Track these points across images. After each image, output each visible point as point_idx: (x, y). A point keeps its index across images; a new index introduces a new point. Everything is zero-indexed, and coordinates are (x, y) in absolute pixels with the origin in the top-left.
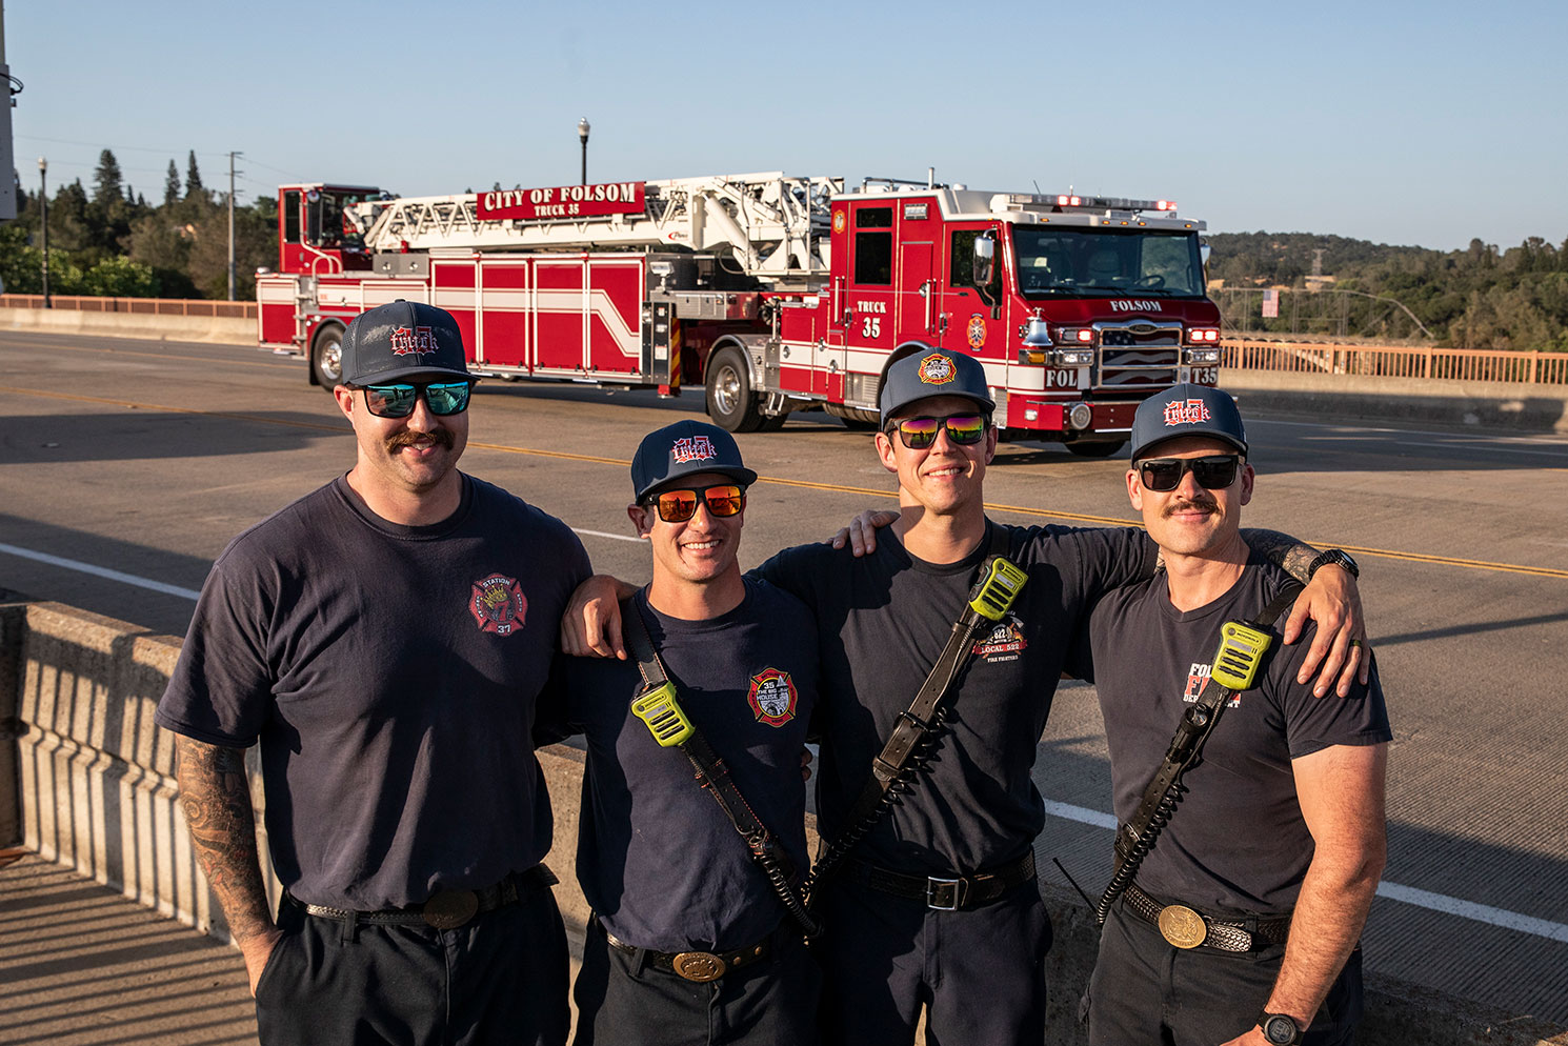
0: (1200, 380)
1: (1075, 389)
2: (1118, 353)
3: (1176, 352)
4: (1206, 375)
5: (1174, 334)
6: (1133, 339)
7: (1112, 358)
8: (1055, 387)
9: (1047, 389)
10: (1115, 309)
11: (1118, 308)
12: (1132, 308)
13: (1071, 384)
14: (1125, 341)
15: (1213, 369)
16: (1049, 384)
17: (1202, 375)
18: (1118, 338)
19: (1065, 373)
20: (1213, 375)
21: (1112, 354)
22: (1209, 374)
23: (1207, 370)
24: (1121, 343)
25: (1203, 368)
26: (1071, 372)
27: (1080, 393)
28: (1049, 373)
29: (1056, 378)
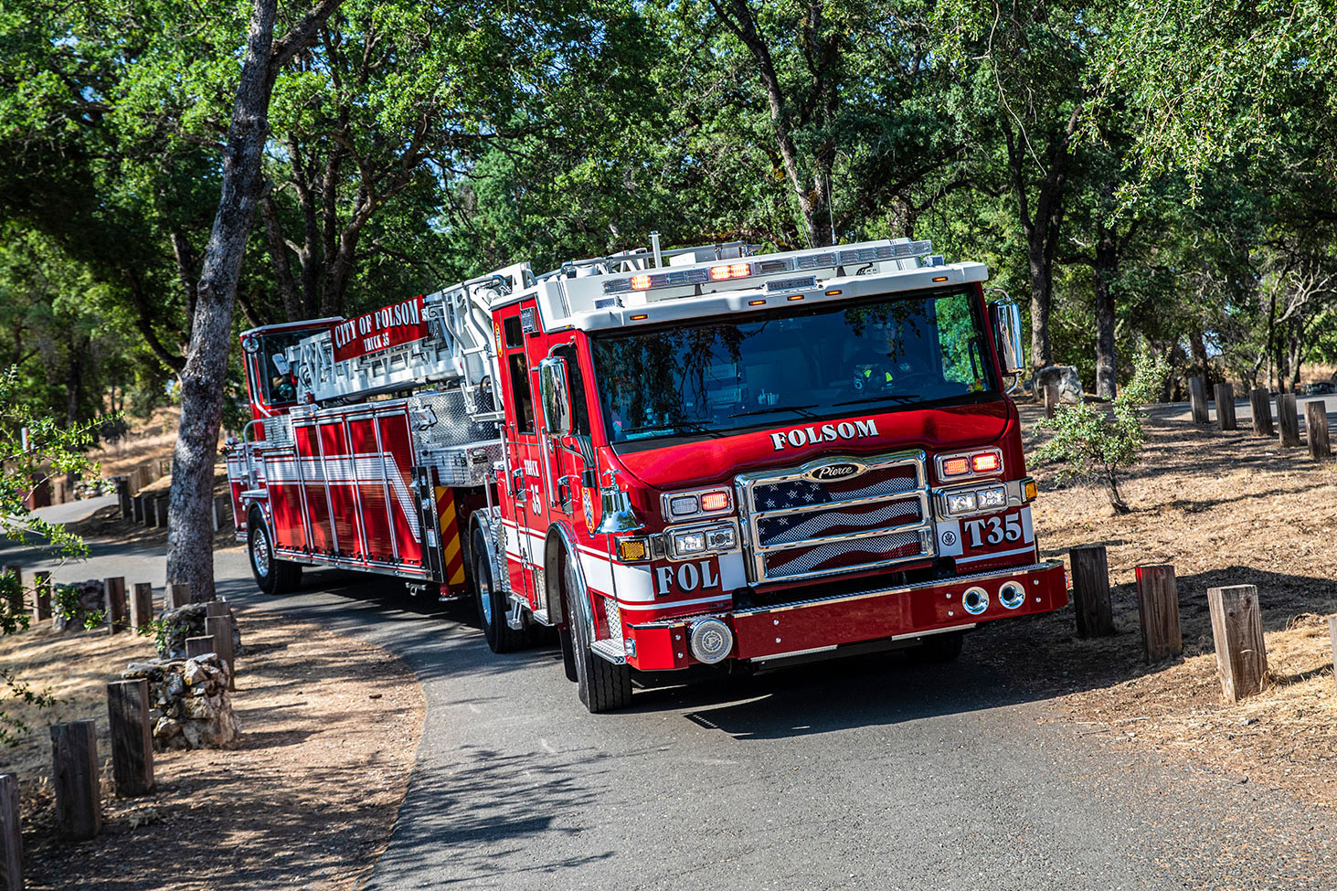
0: (984, 538)
1: (717, 590)
2: (795, 520)
3: (917, 499)
4: (997, 530)
5: (910, 471)
6: (823, 493)
7: (785, 528)
8: (676, 592)
9: (659, 598)
10: (779, 446)
11: (787, 444)
12: (813, 439)
13: (707, 583)
14: (809, 497)
15: (1009, 518)
16: (664, 590)
17: (986, 531)
18: (792, 494)
19: (692, 568)
20: (1009, 527)
21: (783, 522)
22: (1003, 526)
23: (997, 521)
24: (799, 502)
25: (986, 518)
26: (705, 565)
27: (729, 597)
28: (661, 571)
29: (675, 578)
